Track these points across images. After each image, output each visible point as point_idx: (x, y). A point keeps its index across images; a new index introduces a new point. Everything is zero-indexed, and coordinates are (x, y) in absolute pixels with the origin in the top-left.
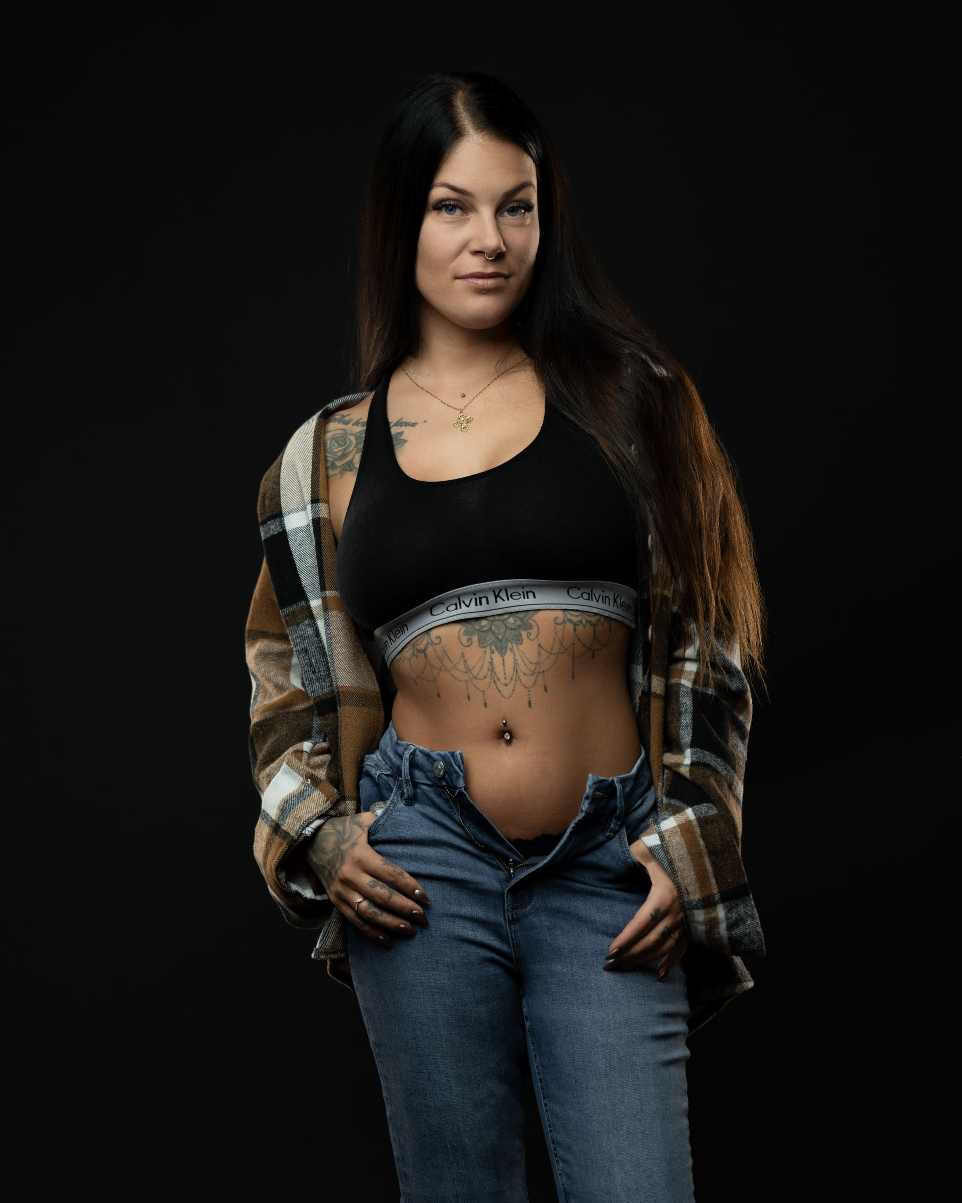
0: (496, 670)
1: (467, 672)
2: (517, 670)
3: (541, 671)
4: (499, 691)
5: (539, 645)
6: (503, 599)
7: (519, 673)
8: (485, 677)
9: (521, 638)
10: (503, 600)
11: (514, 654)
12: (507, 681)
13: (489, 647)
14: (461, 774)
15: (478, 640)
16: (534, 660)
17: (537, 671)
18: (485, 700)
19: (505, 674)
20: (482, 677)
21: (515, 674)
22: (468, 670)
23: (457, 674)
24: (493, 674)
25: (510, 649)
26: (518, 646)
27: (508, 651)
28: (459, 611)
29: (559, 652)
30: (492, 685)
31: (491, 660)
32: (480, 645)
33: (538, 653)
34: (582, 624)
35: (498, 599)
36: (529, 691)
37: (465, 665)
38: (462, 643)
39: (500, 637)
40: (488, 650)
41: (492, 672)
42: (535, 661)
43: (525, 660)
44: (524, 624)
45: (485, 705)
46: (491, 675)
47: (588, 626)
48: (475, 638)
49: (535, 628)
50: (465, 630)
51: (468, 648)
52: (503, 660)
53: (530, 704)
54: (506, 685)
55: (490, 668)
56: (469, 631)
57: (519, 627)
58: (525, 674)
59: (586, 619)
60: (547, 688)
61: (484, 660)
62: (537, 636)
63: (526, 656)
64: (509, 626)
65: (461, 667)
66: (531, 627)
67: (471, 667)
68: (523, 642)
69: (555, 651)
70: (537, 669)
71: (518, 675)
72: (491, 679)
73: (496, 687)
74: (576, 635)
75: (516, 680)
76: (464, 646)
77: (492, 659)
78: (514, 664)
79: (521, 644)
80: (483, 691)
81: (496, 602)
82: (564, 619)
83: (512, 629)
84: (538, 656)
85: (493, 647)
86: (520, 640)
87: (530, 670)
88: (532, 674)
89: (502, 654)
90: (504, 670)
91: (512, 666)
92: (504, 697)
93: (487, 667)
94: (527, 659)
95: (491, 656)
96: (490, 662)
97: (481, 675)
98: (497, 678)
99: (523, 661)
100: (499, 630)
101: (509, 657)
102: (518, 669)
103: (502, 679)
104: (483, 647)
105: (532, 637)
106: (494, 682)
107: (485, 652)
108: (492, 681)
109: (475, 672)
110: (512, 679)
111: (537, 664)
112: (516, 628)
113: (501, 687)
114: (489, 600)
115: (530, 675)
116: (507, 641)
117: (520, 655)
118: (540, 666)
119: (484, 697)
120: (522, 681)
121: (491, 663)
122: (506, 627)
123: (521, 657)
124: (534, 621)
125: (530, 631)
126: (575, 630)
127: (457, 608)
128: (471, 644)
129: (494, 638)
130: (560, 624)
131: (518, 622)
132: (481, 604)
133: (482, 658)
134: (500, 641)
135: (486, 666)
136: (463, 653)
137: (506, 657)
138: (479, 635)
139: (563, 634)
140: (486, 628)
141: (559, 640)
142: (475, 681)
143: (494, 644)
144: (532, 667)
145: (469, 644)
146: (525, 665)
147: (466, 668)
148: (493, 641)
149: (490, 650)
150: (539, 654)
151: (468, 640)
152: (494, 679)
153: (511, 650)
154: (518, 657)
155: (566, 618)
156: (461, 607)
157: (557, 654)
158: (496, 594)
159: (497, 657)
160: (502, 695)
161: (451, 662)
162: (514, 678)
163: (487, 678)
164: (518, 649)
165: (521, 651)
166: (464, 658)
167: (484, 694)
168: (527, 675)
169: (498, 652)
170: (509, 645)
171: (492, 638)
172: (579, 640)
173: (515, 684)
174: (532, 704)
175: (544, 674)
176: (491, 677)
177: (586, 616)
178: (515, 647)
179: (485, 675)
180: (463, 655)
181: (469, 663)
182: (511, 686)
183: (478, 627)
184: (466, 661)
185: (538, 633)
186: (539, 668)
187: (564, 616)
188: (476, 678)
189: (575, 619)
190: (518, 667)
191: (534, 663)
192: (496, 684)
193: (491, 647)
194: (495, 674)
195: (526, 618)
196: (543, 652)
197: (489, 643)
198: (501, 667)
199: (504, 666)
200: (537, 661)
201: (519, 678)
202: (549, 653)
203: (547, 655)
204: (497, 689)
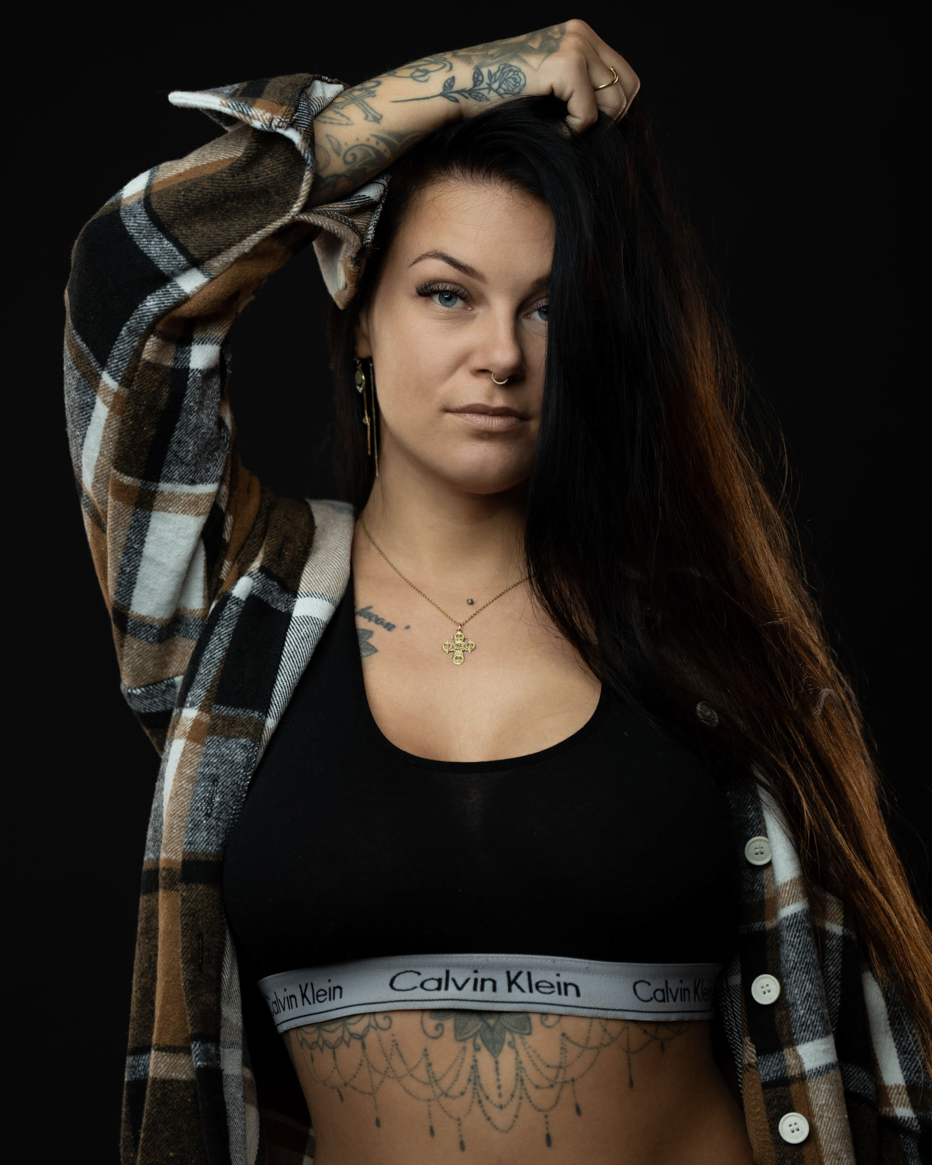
0: (483, 1081)
1: (431, 1084)
2: (522, 1080)
3: (568, 1078)
4: (489, 1119)
5: (565, 1034)
7: (526, 1082)
8: (462, 1094)
9: (531, 1027)
11: (517, 1052)
12: (503, 1101)
13: (472, 1043)
15: (452, 1028)
16: (555, 1060)
17: (560, 1080)
18: (461, 1136)
19: (499, 1087)
20: (458, 1094)
21: (519, 1087)
22: (433, 1080)
23: (413, 1085)
24: (478, 1087)
25: (510, 1043)
26: (524, 1039)
27: (506, 1048)
29: (601, 1044)
30: (476, 1108)
31: (473, 1064)
32: (456, 1039)
33: (562, 1048)
36: (546, 1117)
37: (428, 1071)
38: (425, 1034)
39: (492, 1022)
40: (469, 1045)
41: (475, 1084)
42: (557, 1064)
43: (537, 1062)
45: (463, 1145)
46: (474, 1089)
48: (449, 1024)
51: (434, 1039)
52: (497, 1063)
53: (549, 1140)
54: (501, 1107)
55: (472, 1078)
58: (537, 1087)
60: (581, 1109)
61: (462, 1062)
63: (538, 1056)
65: (423, 1073)
67: (438, 1076)
68: (534, 1032)
70: (561, 1077)
71: (525, 1089)
72: (473, 1097)
73: (484, 1111)
75: (521, 1098)
76: (429, 1037)
77: (476, 1063)
78: (517, 1069)
79: (529, 1034)
80: (459, 1119)
81: (510, 990)
84: (561, 1054)
85: (479, 1042)
86: (529, 1029)
87: (547, 1079)
88: (552, 1086)
89: (496, 1053)
90: (499, 1080)
91: (513, 1072)
92: (497, 1129)
93: (468, 1078)
94: (542, 1060)
95: (474, 1057)
96: (472, 1067)
97: (456, 1090)
98: (485, 1094)
99: (534, 1063)
101: (506, 1058)
102: (524, 1078)
103: (494, 1098)
104: (461, 1040)
106: (480, 1102)
107: (464, 1050)
108: (476, 1100)
109: (445, 1084)
110: (513, 1096)
111: (560, 1067)
113: (494, 1112)
114: (498, 985)
115: (547, 1088)
116: (505, 1030)
117: (528, 1053)
118: (565, 1071)
119: (460, 1130)
120: (532, 1099)
121: (474, 1068)
123: (530, 1057)
128: (441, 1035)
132: (482, 989)
133: (457, 1062)
134: (494, 1032)
136: (426, 1050)
137: (501, 1057)
138: (455, 1019)
142: (444, 1101)
143: (482, 1038)
144: (551, 1073)
145: (437, 1034)
146: (538, 1070)
147: (429, 1077)
148: (479, 1030)
149: (474, 1046)
150: (563, 1051)
152: (479, 1096)
153: (512, 1045)
154: (523, 1056)
156: (446, 988)
157: (597, 1048)
159: (485, 1059)
160: (495, 1127)
161: (405, 1063)
162: (517, 1094)
163: (466, 1095)
164: (524, 1044)
165: (530, 1047)
166: (427, 1061)
167: (460, 1125)
168: (542, 1088)
169: (488, 1050)
170: (509, 1037)
171: (478, 1025)
173: (520, 1104)
174: (553, 1141)
175: (573, 1085)
176: (474, 1093)
178: (518, 1041)
179: (463, 1090)
180: (426, 1055)
181: (435, 1068)
182: (511, 1112)
184: (430, 1065)
186: (565, 1074)
188: (446, 1095)
190: (523, 1075)
191: (556, 1067)
192: (482, 1106)
193: (476, 1043)
194: (482, 1088)
196: (570, 1046)
197: (471, 1033)
198: (494, 1075)
199: (498, 1074)
200: (561, 1062)
201: (527, 1094)
202: (582, 1047)
203: (579, 1050)
204: (486, 1115)
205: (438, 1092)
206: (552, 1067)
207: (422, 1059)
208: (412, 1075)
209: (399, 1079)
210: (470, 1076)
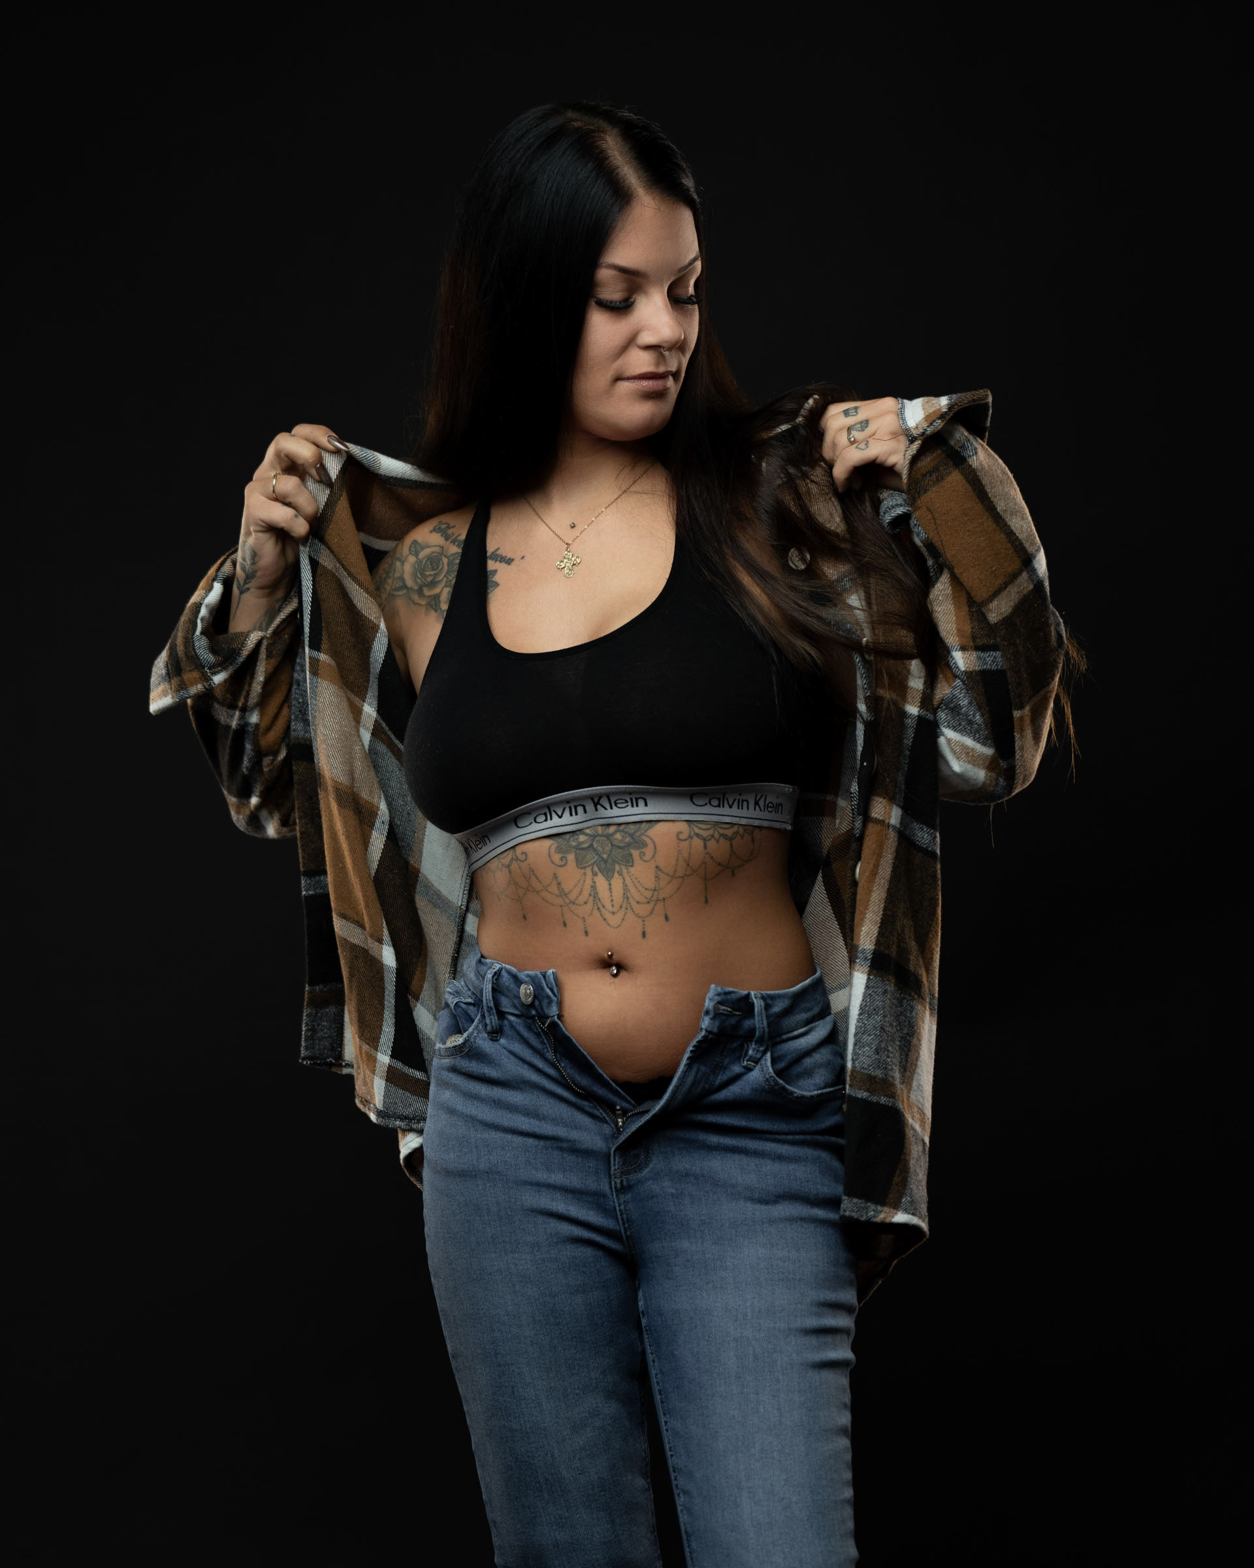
0: (600, 896)
1: (562, 896)
2: (627, 898)
3: (661, 897)
4: (605, 919)
5: (657, 867)
6: (605, 806)
7: (631, 900)
8: (586, 903)
9: (633, 860)
10: (606, 809)
11: (624, 878)
12: (615, 910)
13: (590, 868)
14: (554, 998)
15: (574, 860)
16: (651, 886)
17: (655, 898)
18: (585, 928)
19: (612, 901)
20: (582, 903)
21: (625, 902)
22: (563, 894)
23: (548, 897)
24: (597, 899)
25: (618, 872)
26: (628, 869)
27: (616, 875)
28: (549, 823)
29: (685, 875)
30: (596, 912)
31: (593, 884)
32: (577, 866)
33: (656, 877)
34: (715, 839)
35: (599, 807)
36: (644, 921)
37: (558, 888)
38: (553, 862)
39: (605, 856)
40: (589, 871)
41: (595, 897)
42: (653, 887)
43: (638, 885)
44: (636, 842)
45: (586, 933)
46: (594, 901)
47: (722, 840)
48: (571, 857)
49: (651, 846)
50: (557, 847)
51: (561, 868)
52: (610, 885)
53: (644, 934)
54: (613, 913)
55: (592, 893)
56: (562, 849)
57: (629, 845)
58: (638, 902)
59: (719, 833)
60: (669, 917)
61: (584, 883)
62: (654, 855)
63: (639, 881)
64: (615, 843)
65: (554, 888)
66: (645, 845)
67: (566, 891)
68: (635, 865)
69: (679, 874)
70: (655, 896)
71: (630, 904)
72: (594, 906)
73: (601, 915)
74: (708, 853)
75: (627, 909)
76: (557, 865)
77: (594, 882)
78: (624, 890)
79: (632, 866)
80: (584, 918)
81: (596, 810)
82: (690, 833)
83: (620, 847)
84: (656, 881)
85: (596, 869)
86: (631, 861)
87: (645, 897)
88: (649, 902)
89: (609, 878)
90: (611, 896)
91: (622, 892)
92: (611, 926)
93: (589, 892)
94: (641, 885)
95: (593, 879)
96: (592, 886)
97: (582, 899)
98: (602, 904)
99: (636, 887)
100: (603, 849)
101: (617, 882)
102: (629, 895)
103: (609, 907)
104: (582, 868)
105: (647, 857)
106: (598, 909)
107: (585, 874)
108: (596, 908)
109: (573, 896)
110: (621, 907)
111: (655, 890)
112: (625, 846)
113: (608, 916)
114: (587, 808)
115: (645, 903)
116: (614, 861)
117: (631, 879)
118: (657, 892)
119: (584, 924)
120: (635, 909)
121: (594, 887)
122: (612, 845)
123: (633, 882)
124: (648, 836)
125: (644, 850)
126: (705, 847)
127: (546, 820)
128: (566, 864)
129: (597, 857)
130: (686, 840)
131: (627, 840)
132: (576, 814)
133: (582, 881)
134: (605, 861)
135: (587, 890)
136: (555, 874)
137: (612, 882)
138: (576, 854)
139: (690, 853)
140: (586, 845)
141: (685, 860)
142: (572, 907)
143: (597, 865)
144: (648, 894)
145: (563, 863)
146: (639, 891)
147: (560, 891)
148: (596, 861)
149: (592, 872)
150: (657, 879)
151: (561, 859)
152: (597, 906)
153: (620, 873)
154: (628, 881)
155: (692, 833)
156: (551, 819)
157: (682, 877)
158: (596, 801)
159: (601, 881)
160: (609, 924)
161: (541, 882)
162: (624, 906)
163: (588, 904)
164: (629, 873)
165: (633, 875)
166: (557, 881)
167: (584, 921)
168: (642, 903)
169: (603, 875)
170: (617, 868)
171: (594, 857)
172: (712, 858)
173: (626, 912)
174: (648, 936)
175: (664, 902)
176: (594, 903)
177: (719, 829)
178: (624, 871)
179: (586, 900)
180: (555, 876)
181: (563, 886)
182: (620, 915)
183: (574, 844)
184: (560, 884)
185: (655, 853)
186: (658, 895)
187: (690, 831)
188: (574, 903)
189: (705, 834)
191: (651, 890)
192: (600, 912)
193: (592, 869)
194: (600, 900)
195: (638, 834)
196: (662, 876)
197: (589, 864)
198: (607, 893)
199: (611, 892)
200: (655, 887)
201: (631, 907)
202: (671, 876)
203: (669, 878)
204: (603, 917)
205: (568, 901)
206: (649, 890)
207: (553, 880)
208: (547, 890)
209: (538, 892)
210: (591, 892)
